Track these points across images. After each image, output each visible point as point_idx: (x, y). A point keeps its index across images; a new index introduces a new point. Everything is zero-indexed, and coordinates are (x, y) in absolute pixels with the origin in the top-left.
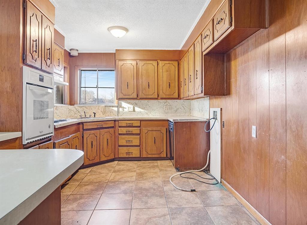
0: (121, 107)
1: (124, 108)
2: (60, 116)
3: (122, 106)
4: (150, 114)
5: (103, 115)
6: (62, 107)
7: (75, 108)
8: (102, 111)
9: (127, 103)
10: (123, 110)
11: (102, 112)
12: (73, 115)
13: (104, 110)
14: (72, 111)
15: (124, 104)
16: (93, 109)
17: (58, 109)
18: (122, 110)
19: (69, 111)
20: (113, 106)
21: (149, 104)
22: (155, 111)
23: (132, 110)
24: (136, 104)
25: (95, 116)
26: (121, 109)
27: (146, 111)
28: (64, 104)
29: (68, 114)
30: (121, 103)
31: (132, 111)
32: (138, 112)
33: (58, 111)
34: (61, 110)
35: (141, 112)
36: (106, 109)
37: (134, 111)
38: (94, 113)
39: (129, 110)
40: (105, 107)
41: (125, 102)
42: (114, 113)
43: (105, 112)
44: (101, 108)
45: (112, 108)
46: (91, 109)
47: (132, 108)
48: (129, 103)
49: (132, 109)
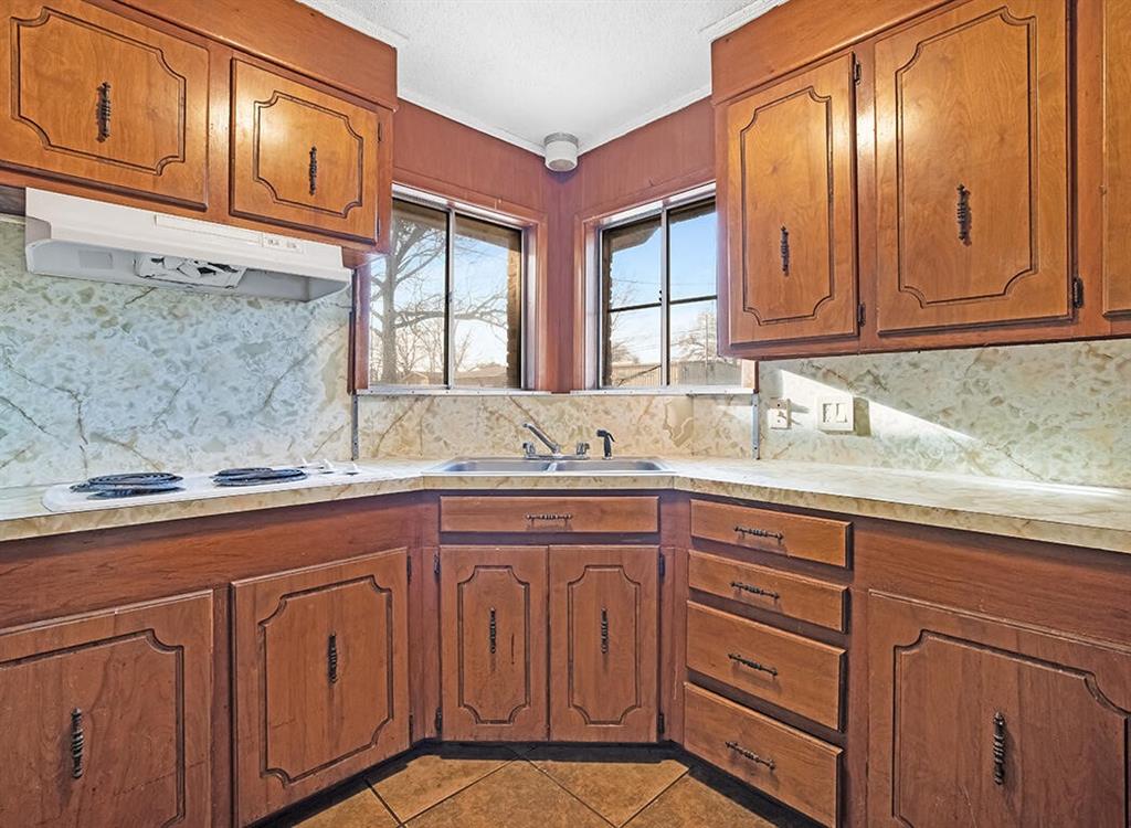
0: (775, 400)
1: (791, 408)
2: (445, 442)
3: (784, 398)
4: (1006, 462)
5: (678, 444)
6: (455, 401)
7: (519, 406)
8: (672, 422)
9: (814, 376)
10: (790, 422)
11: (674, 432)
12: (508, 439)
13: (680, 419)
14: (502, 419)
15: (794, 384)
16: (613, 414)
17: (436, 409)
18: (784, 423)
19: (488, 419)
20: (730, 398)
21: (994, 377)
22: (1058, 439)
23: (850, 426)
24: (876, 381)
25: (607, 451)
26: (773, 417)
27: (961, 436)
28: (526, 389)
29: (487, 434)
30: (775, 380)
31: (847, 433)
32: (891, 439)
33: (438, 417)
34: (452, 413)
35: (916, 440)
36: (696, 415)
37: (861, 426)
38: (601, 433)
39: (827, 426)
40: (692, 403)
41: (801, 373)
42: (734, 439)
43: (690, 427)
44: (661, 406)
45: (722, 408)
46: (607, 413)
47: (847, 411)
48: (827, 376)
49: (843, 416)
